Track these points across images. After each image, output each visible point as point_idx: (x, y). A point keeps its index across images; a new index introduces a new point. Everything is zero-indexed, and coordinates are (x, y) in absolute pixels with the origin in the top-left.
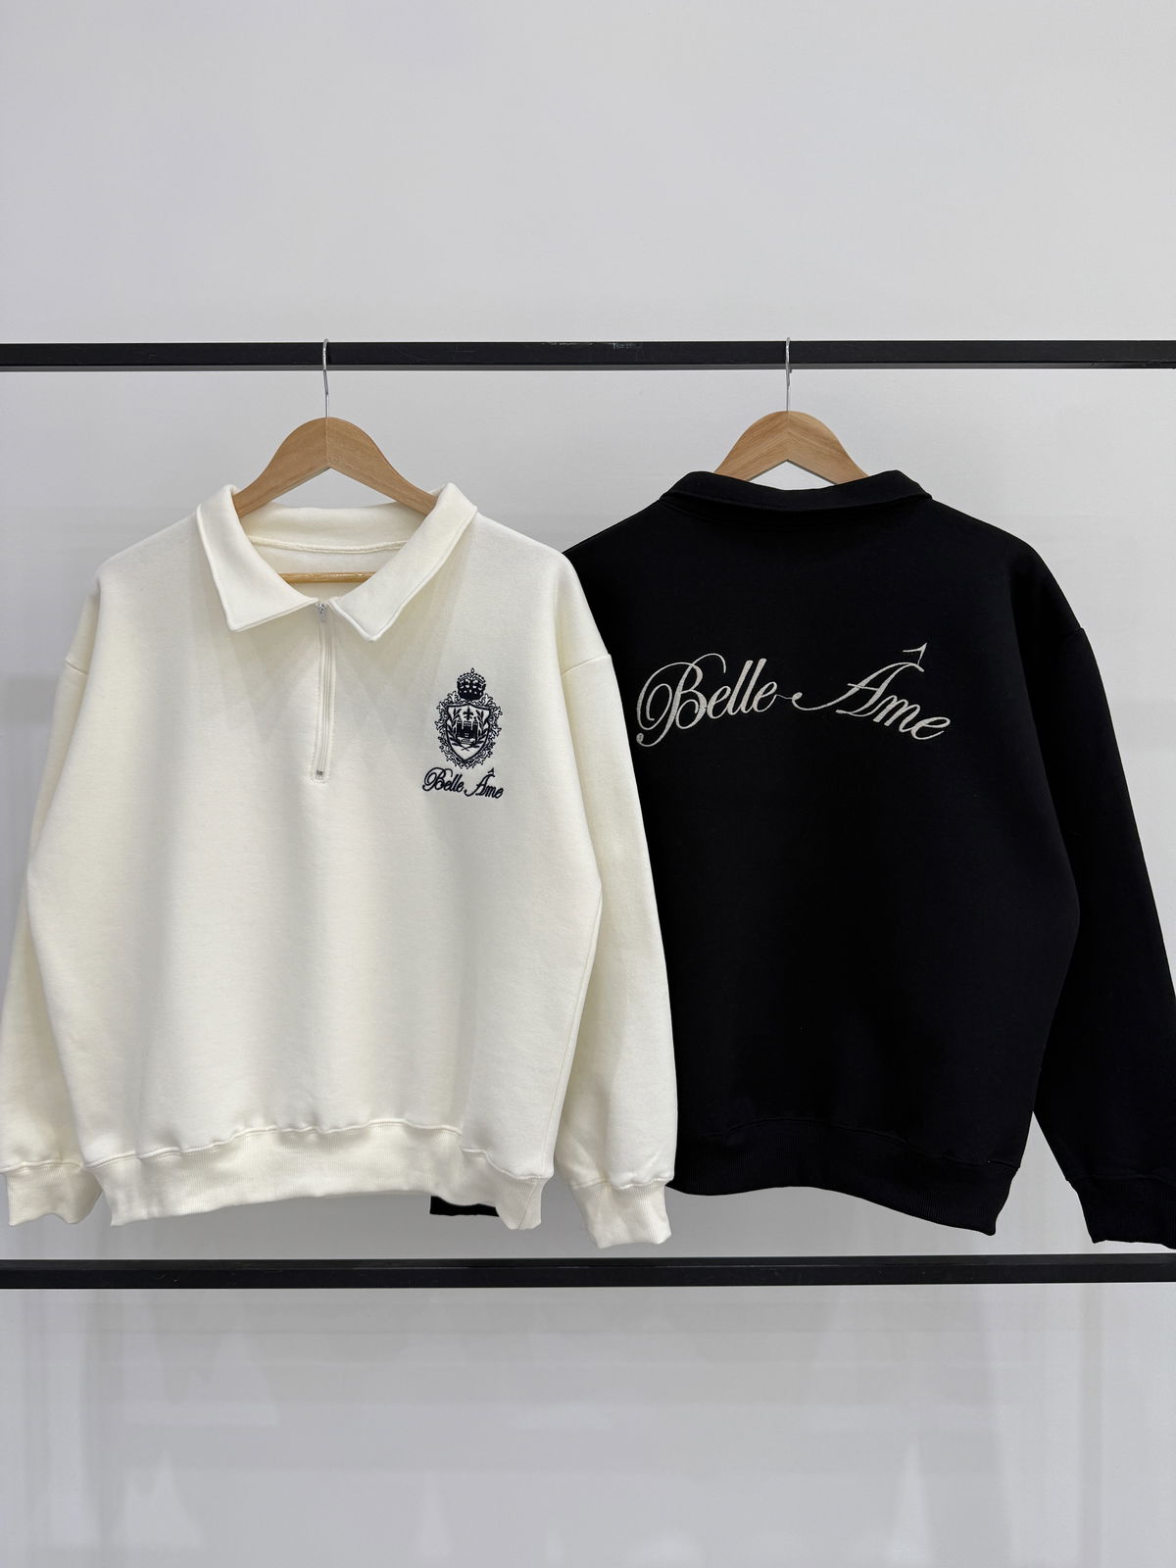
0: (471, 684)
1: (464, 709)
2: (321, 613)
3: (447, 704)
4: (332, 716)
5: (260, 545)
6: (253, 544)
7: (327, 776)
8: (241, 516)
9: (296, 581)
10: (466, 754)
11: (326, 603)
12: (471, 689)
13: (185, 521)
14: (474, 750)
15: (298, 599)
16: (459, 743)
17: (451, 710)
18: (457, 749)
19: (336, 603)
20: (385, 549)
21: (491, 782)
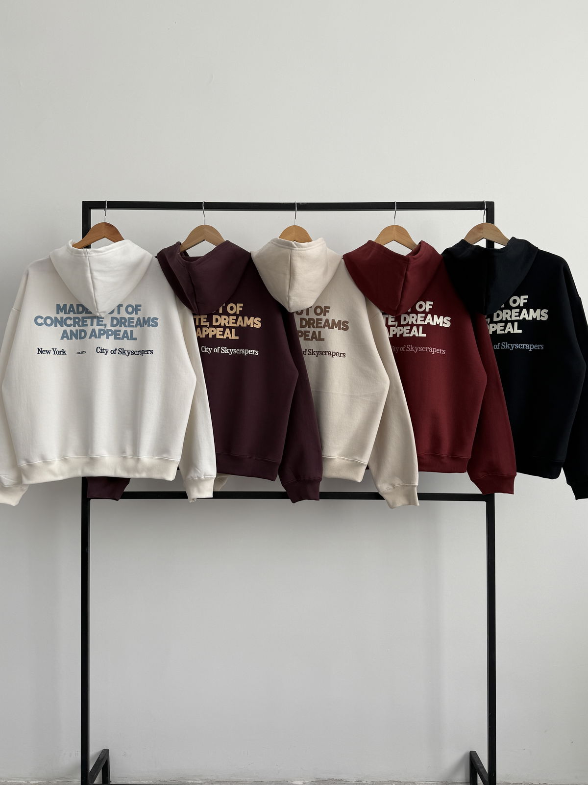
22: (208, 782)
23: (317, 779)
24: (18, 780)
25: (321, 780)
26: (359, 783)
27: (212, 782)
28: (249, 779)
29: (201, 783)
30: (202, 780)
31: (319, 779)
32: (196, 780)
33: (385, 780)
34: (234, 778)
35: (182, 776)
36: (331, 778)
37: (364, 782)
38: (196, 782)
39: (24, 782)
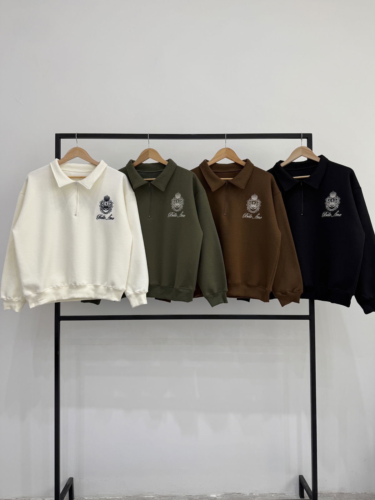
0: (107, 198)
1: (106, 203)
2: (76, 184)
3: (102, 202)
4: (78, 204)
5: (64, 170)
6: (62, 170)
7: (77, 216)
8: (59, 165)
9: (71, 178)
10: (106, 212)
11: (77, 182)
12: (107, 199)
13: (48, 165)
14: (108, 211)
15: (72, 181)
16: (104, 210)
17: (103, 203)
18: (104, 211)
19: (79, 182)
20: (89, 172)
21: (111, 217)
22: (157, 497)
23: (225, 493)
24: (37, 498)
25: (228, 493)
26: (251, 495)
27: (160, 497)
28: (183, 494)
29: (153, 498)
30: (154, 495)
31: (227, 493)
32: (149, 496)
33: (267, 493)
34: (174, 494)
35: (140, 493)
36: (234, 492)
37: (254, 494)
38: (150, 497)
39: (41, 499)
